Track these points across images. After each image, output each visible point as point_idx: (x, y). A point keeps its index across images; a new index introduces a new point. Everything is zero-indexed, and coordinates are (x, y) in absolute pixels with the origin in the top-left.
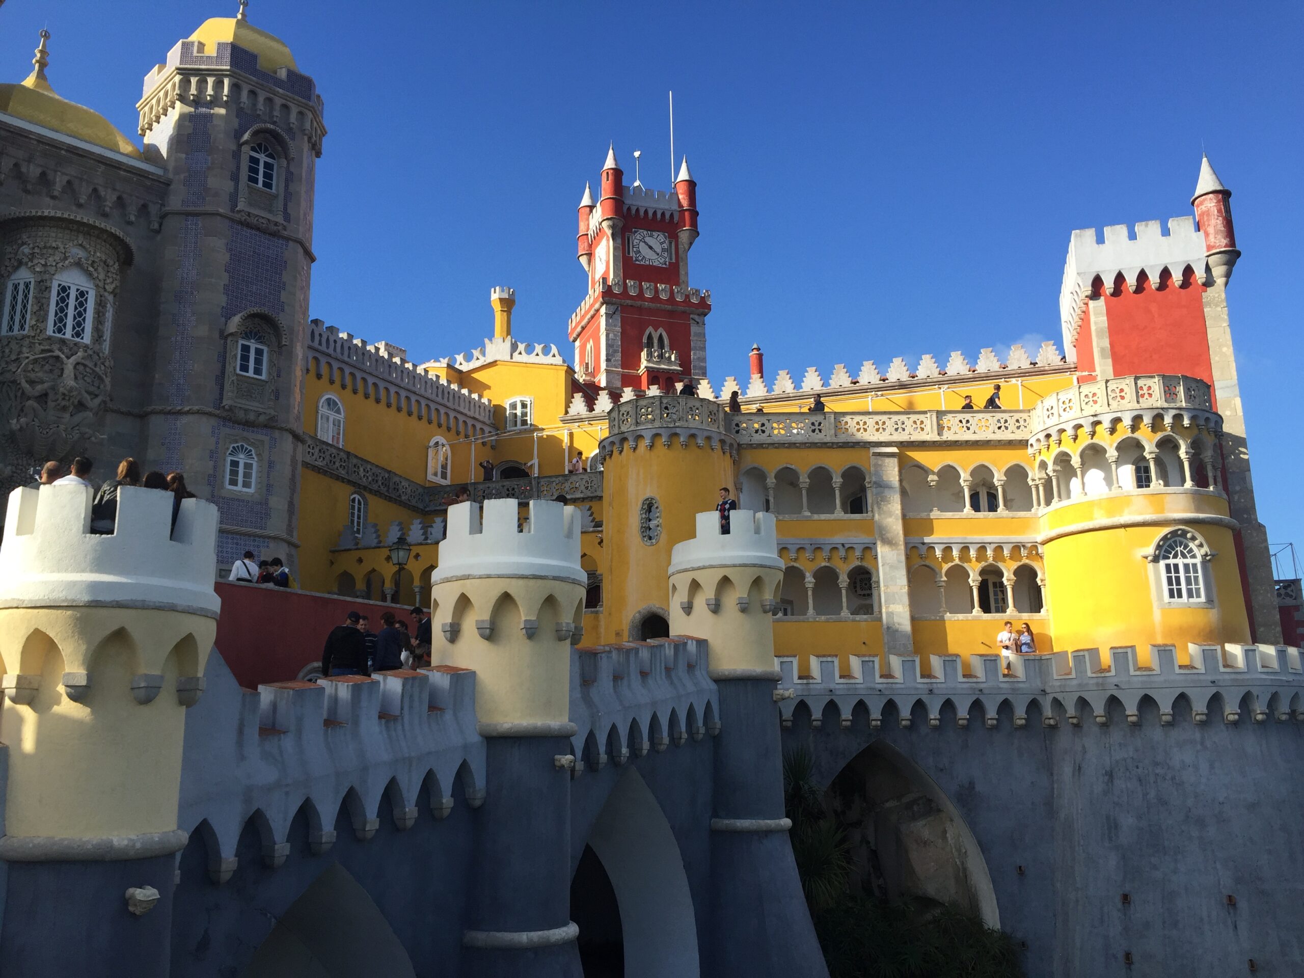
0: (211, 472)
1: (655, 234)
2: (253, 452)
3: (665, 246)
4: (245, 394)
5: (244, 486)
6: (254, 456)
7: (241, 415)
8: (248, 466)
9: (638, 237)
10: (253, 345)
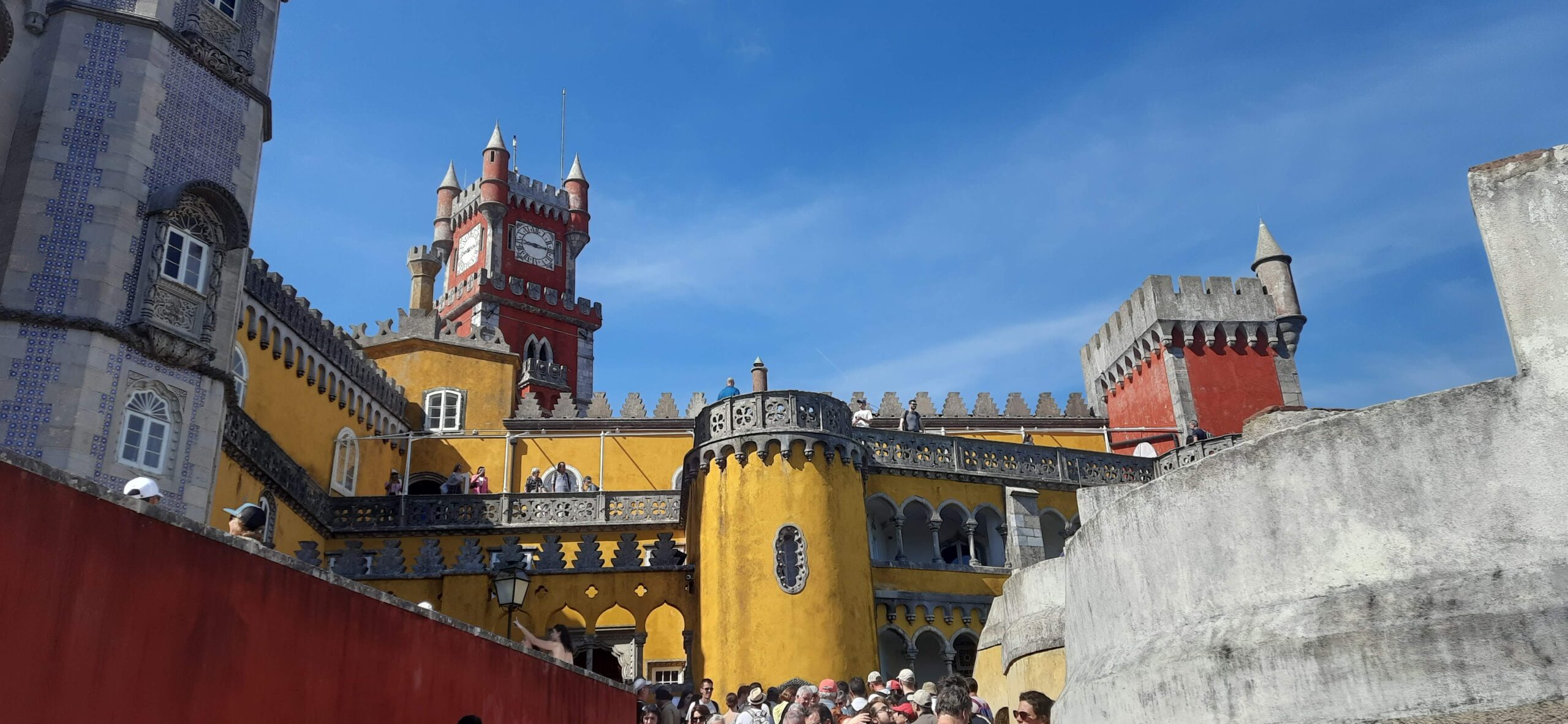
0: (100, 433)
1: (541, 232)
2: (166, 408)
3: (552, 246)
4: (168, 311)
5: (147, 463)
6: (167, 414)
7: (161, 343)
8: (157, 430)
9: (522, 231)
10: (188, 239)
